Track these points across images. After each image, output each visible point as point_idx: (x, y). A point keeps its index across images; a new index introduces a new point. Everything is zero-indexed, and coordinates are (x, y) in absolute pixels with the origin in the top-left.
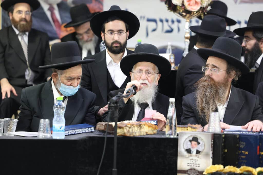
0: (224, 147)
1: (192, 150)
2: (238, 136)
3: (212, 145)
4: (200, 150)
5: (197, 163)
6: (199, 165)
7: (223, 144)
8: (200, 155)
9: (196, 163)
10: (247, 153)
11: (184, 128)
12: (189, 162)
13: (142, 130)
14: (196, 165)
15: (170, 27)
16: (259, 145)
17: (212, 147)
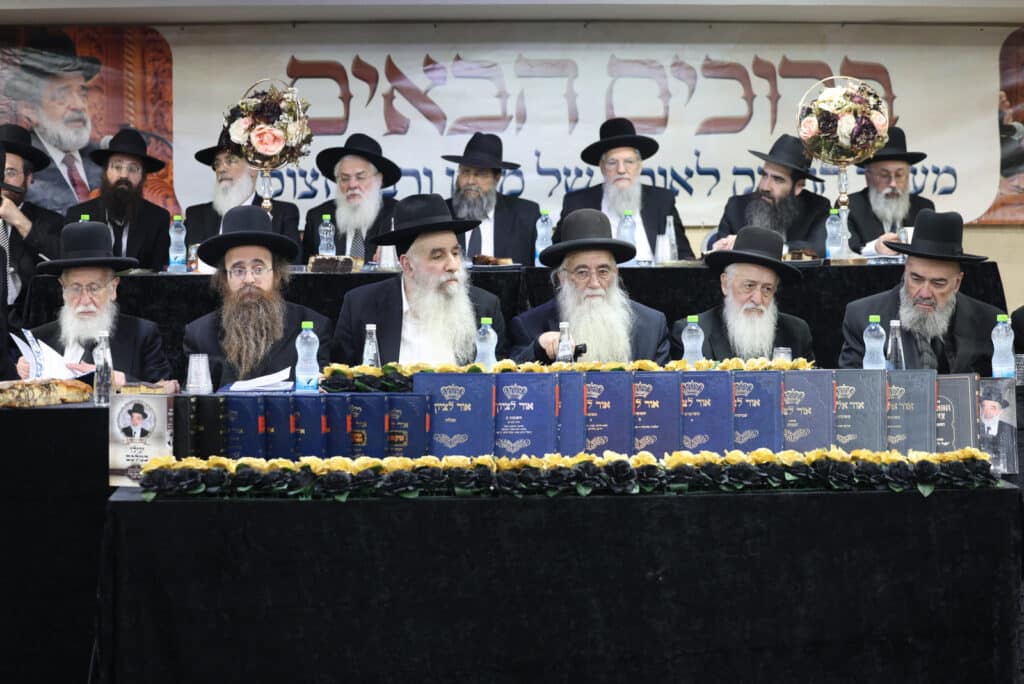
0: (198, 421)
1: (134, 429)
2: (221, 400)
3: (171, 419)
4: (147, 429)
5: (143, 454)
6: (146, 458)
7: (192, 417)
8: (148, 440)
9: (141, 455)
10: (241, 431)
11: (133, 389)
12: (129, 452)
13: (52, 394)
14: (141, 459)
15: (310, 186)
16: (264, 414)
17: (169, 422)
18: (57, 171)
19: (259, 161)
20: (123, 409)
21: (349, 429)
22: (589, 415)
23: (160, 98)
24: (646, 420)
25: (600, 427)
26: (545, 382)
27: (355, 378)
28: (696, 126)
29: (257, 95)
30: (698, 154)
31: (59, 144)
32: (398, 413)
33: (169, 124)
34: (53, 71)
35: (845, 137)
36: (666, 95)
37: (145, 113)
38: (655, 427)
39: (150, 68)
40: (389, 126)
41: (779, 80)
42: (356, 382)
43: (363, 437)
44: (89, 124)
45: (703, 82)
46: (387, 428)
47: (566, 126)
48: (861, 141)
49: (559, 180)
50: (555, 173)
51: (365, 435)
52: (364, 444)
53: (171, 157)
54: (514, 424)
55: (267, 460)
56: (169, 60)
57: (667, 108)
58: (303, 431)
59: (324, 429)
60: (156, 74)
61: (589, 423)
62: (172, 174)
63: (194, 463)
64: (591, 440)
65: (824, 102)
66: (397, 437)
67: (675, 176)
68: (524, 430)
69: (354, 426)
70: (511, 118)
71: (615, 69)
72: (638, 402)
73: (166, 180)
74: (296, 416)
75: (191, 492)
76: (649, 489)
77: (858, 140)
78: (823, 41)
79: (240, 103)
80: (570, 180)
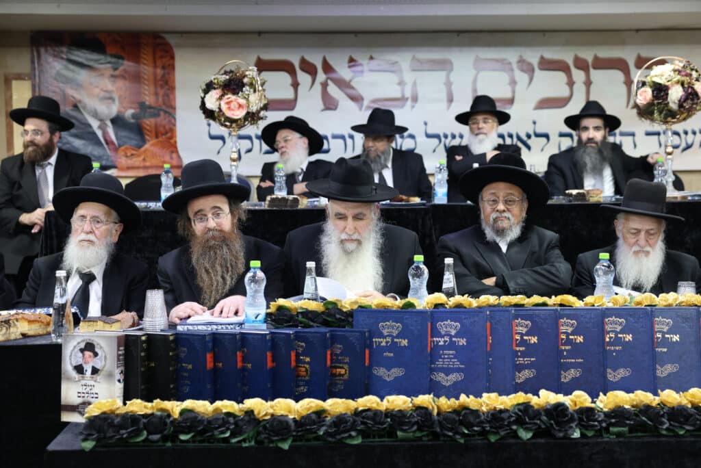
0: (149, 357)
1: (85, 367)
2: (171, 338)
3: (121, 357)
4: (98, 367)
6: (96, 396)
7: (143, 354)
8: (98, 377)
9: (92, 392)
10: (190, 367)
12: (81, 391)
13: (12, 330)
14: (92, 395)
16: (213, 350)
17: (119, 360)
18: (94, 134)
19: (228, 124)
20: (75, 347)
21: (293, 364)
22: (518, 349)
23: (166, 84)
24: (572, 354)
25: (527, 360)
26: (476, 319)
27: (298, 313)
28: (533, 105)
29: (226, 73)
30: (534, 123)
31: (96, 115)
32: (338, 349)
33: (173, 103)
34: (91, 63)
35: (674, 103)
36: (513, 83)
37: (156, 94)
38: (580, 360)
39: (159, 63)
40: (325, 104)
41: (592, 71)
42: (300, 318)
43: (306, 370)
44: (117, 102)
45: (538, 73)
46: (329, 363)
47: (444, 104)
48: (687, 105)
49: (440, 141)
50: (437, 136)
51: (309, 369)
52: (307, 378)
53: (175, 125)
54: (448, 359)
55: (212, 403)
56: (173, 58)
57: (514, 92)
58: (249, 366)
59: (270, 364)
60: (163, 68)
61: (518, 357)
62: (176, 137)
63: (138, 406)
64: (519, 372)
65: (656, 76)
66: (338, 370)
67: (519, 138)
68: (457, 364)
69: (298, 360)
70: (407, 99)
71: (478, 65)
72: (563, 337)
73: (172, 141)
74: (243, 352)
75: (132, 441)
76: (590, 434)
77: (685, 105)
78: (622, 43)
79: (212, 79)
80: (448, 141)
